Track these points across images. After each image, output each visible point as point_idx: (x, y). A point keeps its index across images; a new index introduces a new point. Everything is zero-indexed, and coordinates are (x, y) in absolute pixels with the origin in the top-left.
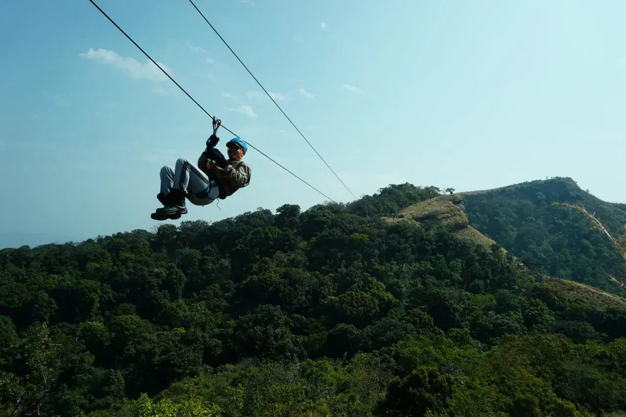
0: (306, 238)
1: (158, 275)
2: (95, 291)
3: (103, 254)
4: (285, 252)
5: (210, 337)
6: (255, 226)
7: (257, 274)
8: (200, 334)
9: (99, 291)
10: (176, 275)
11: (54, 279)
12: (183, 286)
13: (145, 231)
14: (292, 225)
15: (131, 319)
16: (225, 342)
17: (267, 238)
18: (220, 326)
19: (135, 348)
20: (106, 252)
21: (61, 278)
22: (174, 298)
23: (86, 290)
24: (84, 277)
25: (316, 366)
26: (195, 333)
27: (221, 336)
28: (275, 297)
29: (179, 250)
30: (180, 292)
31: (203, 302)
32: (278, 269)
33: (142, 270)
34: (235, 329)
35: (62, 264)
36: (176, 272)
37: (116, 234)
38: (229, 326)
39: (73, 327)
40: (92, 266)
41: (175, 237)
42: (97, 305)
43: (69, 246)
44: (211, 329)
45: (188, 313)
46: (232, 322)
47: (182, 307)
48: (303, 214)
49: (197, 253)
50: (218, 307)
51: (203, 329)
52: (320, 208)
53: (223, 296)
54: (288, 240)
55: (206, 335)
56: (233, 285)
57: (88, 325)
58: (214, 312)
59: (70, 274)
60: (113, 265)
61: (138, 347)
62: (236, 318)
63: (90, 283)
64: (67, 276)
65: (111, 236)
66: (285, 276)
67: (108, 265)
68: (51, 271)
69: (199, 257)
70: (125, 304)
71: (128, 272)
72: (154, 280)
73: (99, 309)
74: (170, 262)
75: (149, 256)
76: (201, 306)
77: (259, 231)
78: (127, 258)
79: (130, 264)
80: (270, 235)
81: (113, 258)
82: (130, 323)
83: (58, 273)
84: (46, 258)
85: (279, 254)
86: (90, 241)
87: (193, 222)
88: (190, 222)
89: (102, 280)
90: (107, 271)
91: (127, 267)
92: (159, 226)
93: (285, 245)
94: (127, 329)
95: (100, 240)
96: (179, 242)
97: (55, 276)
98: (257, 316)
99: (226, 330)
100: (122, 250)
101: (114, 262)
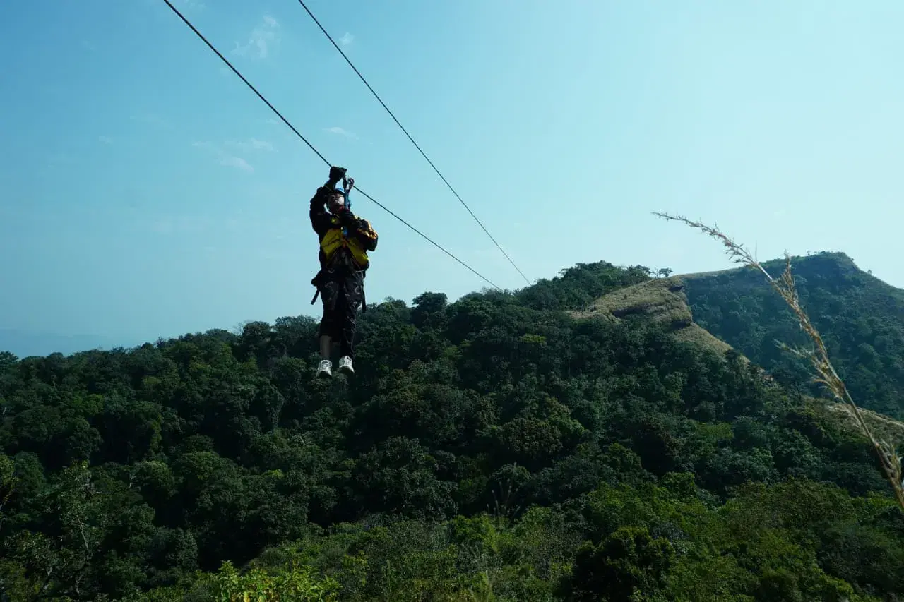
0: (456, 341)
1: (244, 394)
2: (154, 416)
3: (166, 364)
4: (426, 361)
5: (318, 484)
6: (382, 324)
7: (385, 392)
8: (303, 478)
9: (161, 418)
10: (269, 394)
11: (97, 400)
12: (279, 411)
13: (226, 331)
14: (435, 323)
15: (207, 458)
16: (340, 491)
17: (400, 342)
18: (333, 468)
19: (212, 499)
20: (170, 361)
21: (107, 399)
22: (267, 427)
23: (142, 416)
24: (138, 397)
25: (471, 526)
26: (296, 479)
27: (332, 482)
28: (410, 426)
29: (274, 359)
30: (275, 417)
31: (308, 433)
32: (416, 385)
33: (220, 387)
34: (354, 472)
35: (109, 379)
36: (271, 390)
37: (184, 336)
38: (345, 468)
39: (124, 468)
40: (150, 381)
41: (268, 340)
42: (157, 438)
43: (118, 353)
44: (321, 472)
45: (287, 449)
46: (351, 462)
47: (278, 440)
48: (451, 307)
49: (299, 363)
50: (330, 440)
51: (309, 472)
52: (475, 297)
53: (336, 424)
54: (429, 344)
55: (313, 480)
56: (351, 411)
57: (146, 465)
58: (324, 447)
59: (121, 393)
60: (181, 381)
61: (216, 497)
62: (355, 456)
63: (148, 406)
64: (116, 396)
65: (177, 338)
66: (426, 396)
67: (172, 380)
68: (92, 389)
69: (304, 370)
70: (199, 436)
71: (201, 391)
72: (239, 402)
73: (161, 443)
74: (261, 376)
75: (232, 367)
76: (304, 438)
77: (388, 330)
78: (200, 371)
79: (204, 378)
80: (404, 337)
81: (179, 372)
82: (204, 463)
83: (102, 392)
84: (86, 371)
85: (418, 363)
86: (147, 346)
87: (294, 319)
88: (289, 318)
89: (166, 403)
90: (171, 388)
91: (200, 384)
92: (245, 325)
93: (425, 351)
94: (201, 473)
95: (161, 344)
96: (274, 347)
97: (99, 396)
98: (386, 453)
99: (341, 473)
100: (193, 359)
101: (182, 376)
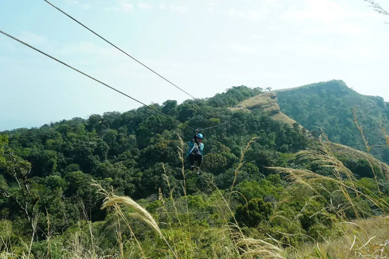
0: (183, 121)
1: (92, 146)
2: (54, 157)
3: (56, 134)
4: (170, 130)
5: (127, 183)
6: (150, 114)
7: (153, 144)
8: (121, 181)
9: (56, 157)
10: (103, 145)
11: (27, 150)
12: (107, 152)
13: (81, 118)
14: (173, 113)
15: (79, 174)
16: (137, 185)
17: (159, 122)
18: (133, 176)
19: (83, 191)
20: (58, 132)
21: (32, 150)
22: (102, 160)
23: (48, 157)
24: (45, 148)
25: (194, 199)
26: (118, 181)
27: (133, 182)
28: (164, 158)
29: (104, 130)
30: (106, 155)
31: (121, 162)
32: (166, 141)
33: (82, 143)
34: (142, 178)
35: (31, 141)
36: (103, 143)
37: (62, 121)
38: (139, 176)
39: (42, 179)
40: (50, 142)
41: (100, 122)
42: (55, 166)
43: (33, 130)
44: (128, 178)
45: (113, 169)
46: (141, 174)
47: (107, 164)
48: (179, 108)
49: (115, 132)
50: (131, 164)
51: (123, 178)
52: (190, 102)
53: (133, 158)
54: (171, 123)
55: (125, 181)
56: (139, 151)
57: (52, 177)
58: (128, 167)
59: (37, 147)
60: (63, 141)
61: (85, 190)
62: (142, 171)
63: (50, 152)
64: (36, 148)
65: (59, 122)
66: (171, 145)
67: (60, 141)
68: (24, 146)
69: (117, 135)
70: (73, 165)
71: (73, 145)
72: (90, 149)
73: (57, 168)
74: (99, 138)
75: (86, 134)
76: (120, 164)
77: (153, 118)
78: (72, 137)
79: (74, 139)
80: (160, 120)
81: (63, 137)
82: (78, 176)
83: (29, 147)
84: (21, 138)
85: (166, 131)
86: (45, 125)
87: (111, 113)
88: (109, 112)
89: (57, 150)
90: (59, 144)
91: (72, 142)
92: (90, 116)
93: (170, 126)
94: (77, 180)
95: (52, 125)
96: (103, 125)
97: (28, 149)
98: (155, 169)
99: (137, 178)
100: (68, 131)
101: (64, 139)
